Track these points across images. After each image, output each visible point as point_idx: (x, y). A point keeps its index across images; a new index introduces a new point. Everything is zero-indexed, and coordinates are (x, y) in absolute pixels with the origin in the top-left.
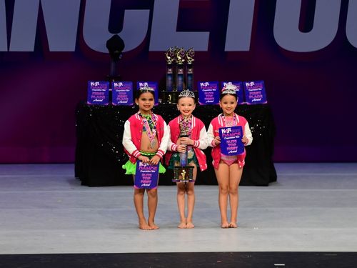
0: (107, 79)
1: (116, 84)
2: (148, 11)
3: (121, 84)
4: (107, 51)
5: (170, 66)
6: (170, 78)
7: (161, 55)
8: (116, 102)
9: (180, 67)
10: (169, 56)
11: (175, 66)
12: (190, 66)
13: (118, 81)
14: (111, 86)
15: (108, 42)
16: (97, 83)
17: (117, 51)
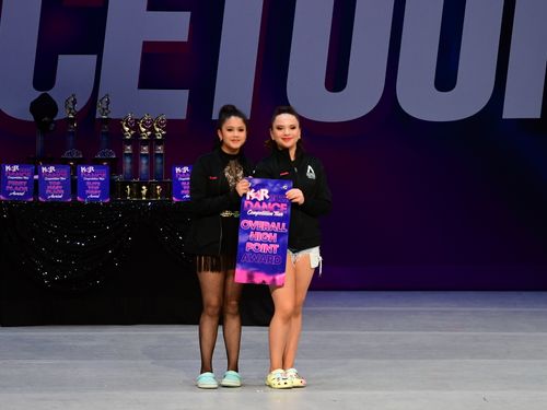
0: (30, 161)
1: (44, 169)
2: (95, 57)
3: (52, 169)
4: (30, 118)
5: (129, 142)
6: (128, 160)
7: (116, 124)
8: (45, 196)
9: (145, 143)
10: (127, 126)
11: (136, 141)
12: (159, 142)
13: (47, 164)
14: (37, 171)
15: (32, 104)
16: (16, 168)
17: (46, 119)
